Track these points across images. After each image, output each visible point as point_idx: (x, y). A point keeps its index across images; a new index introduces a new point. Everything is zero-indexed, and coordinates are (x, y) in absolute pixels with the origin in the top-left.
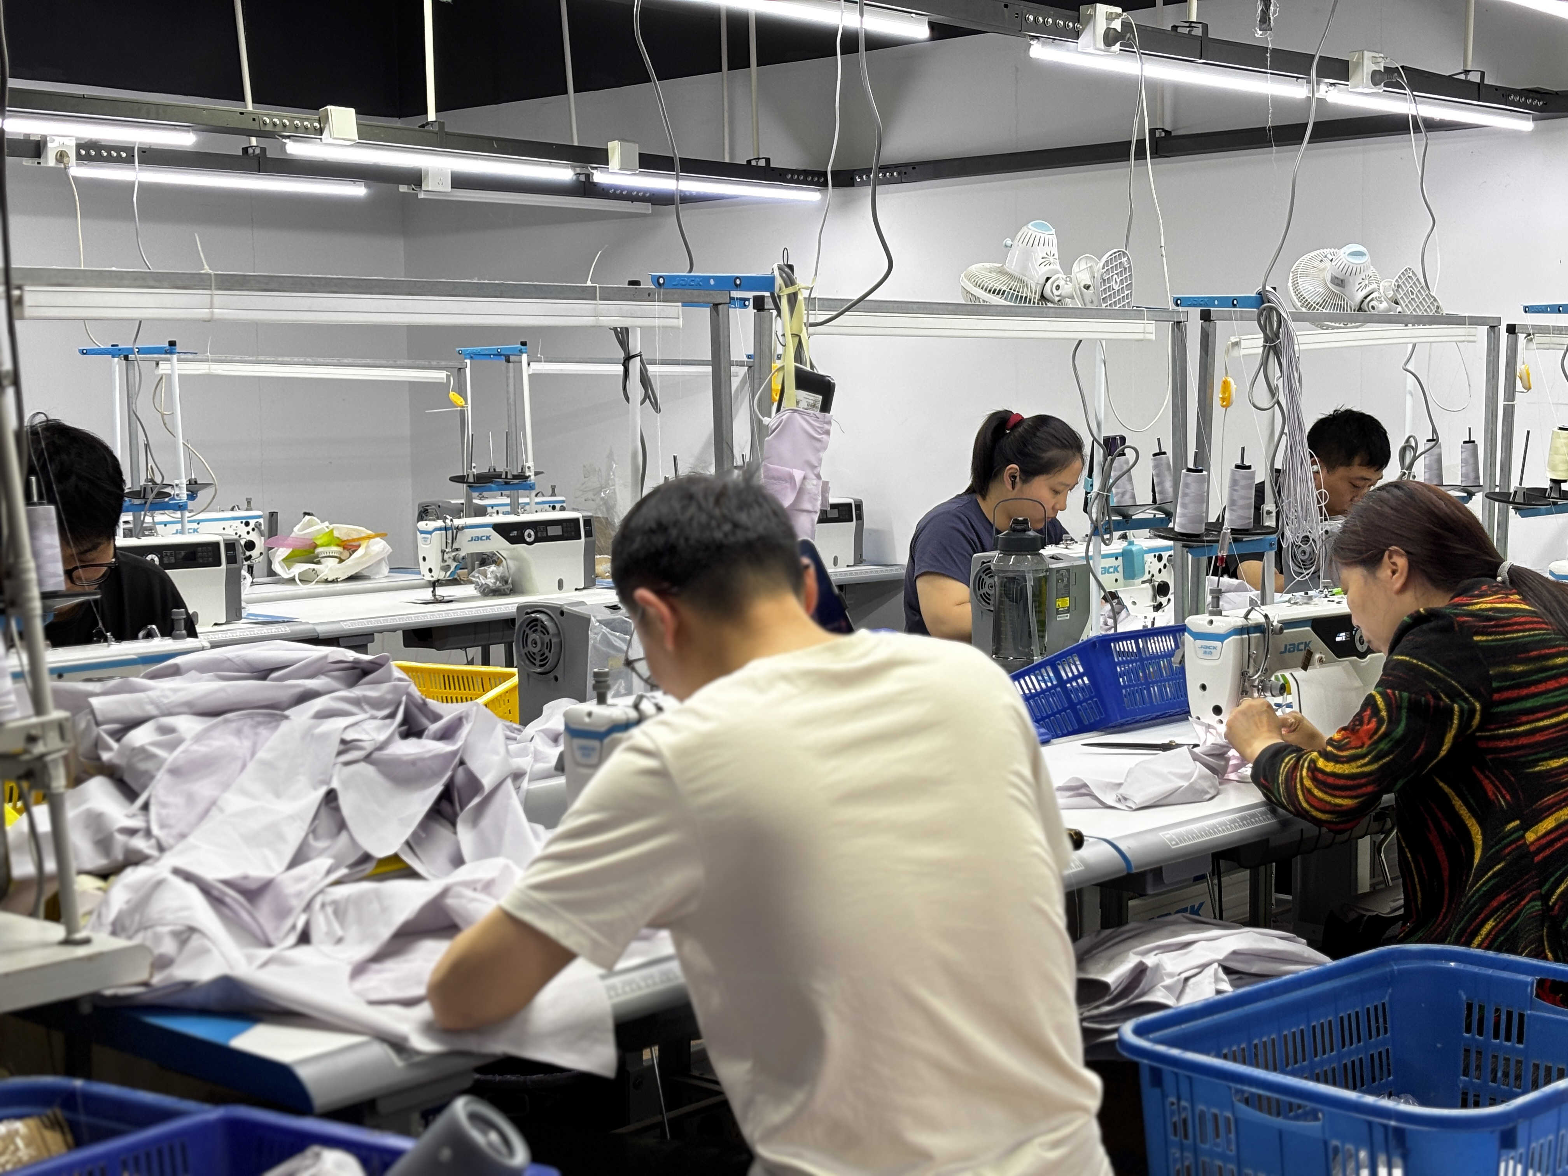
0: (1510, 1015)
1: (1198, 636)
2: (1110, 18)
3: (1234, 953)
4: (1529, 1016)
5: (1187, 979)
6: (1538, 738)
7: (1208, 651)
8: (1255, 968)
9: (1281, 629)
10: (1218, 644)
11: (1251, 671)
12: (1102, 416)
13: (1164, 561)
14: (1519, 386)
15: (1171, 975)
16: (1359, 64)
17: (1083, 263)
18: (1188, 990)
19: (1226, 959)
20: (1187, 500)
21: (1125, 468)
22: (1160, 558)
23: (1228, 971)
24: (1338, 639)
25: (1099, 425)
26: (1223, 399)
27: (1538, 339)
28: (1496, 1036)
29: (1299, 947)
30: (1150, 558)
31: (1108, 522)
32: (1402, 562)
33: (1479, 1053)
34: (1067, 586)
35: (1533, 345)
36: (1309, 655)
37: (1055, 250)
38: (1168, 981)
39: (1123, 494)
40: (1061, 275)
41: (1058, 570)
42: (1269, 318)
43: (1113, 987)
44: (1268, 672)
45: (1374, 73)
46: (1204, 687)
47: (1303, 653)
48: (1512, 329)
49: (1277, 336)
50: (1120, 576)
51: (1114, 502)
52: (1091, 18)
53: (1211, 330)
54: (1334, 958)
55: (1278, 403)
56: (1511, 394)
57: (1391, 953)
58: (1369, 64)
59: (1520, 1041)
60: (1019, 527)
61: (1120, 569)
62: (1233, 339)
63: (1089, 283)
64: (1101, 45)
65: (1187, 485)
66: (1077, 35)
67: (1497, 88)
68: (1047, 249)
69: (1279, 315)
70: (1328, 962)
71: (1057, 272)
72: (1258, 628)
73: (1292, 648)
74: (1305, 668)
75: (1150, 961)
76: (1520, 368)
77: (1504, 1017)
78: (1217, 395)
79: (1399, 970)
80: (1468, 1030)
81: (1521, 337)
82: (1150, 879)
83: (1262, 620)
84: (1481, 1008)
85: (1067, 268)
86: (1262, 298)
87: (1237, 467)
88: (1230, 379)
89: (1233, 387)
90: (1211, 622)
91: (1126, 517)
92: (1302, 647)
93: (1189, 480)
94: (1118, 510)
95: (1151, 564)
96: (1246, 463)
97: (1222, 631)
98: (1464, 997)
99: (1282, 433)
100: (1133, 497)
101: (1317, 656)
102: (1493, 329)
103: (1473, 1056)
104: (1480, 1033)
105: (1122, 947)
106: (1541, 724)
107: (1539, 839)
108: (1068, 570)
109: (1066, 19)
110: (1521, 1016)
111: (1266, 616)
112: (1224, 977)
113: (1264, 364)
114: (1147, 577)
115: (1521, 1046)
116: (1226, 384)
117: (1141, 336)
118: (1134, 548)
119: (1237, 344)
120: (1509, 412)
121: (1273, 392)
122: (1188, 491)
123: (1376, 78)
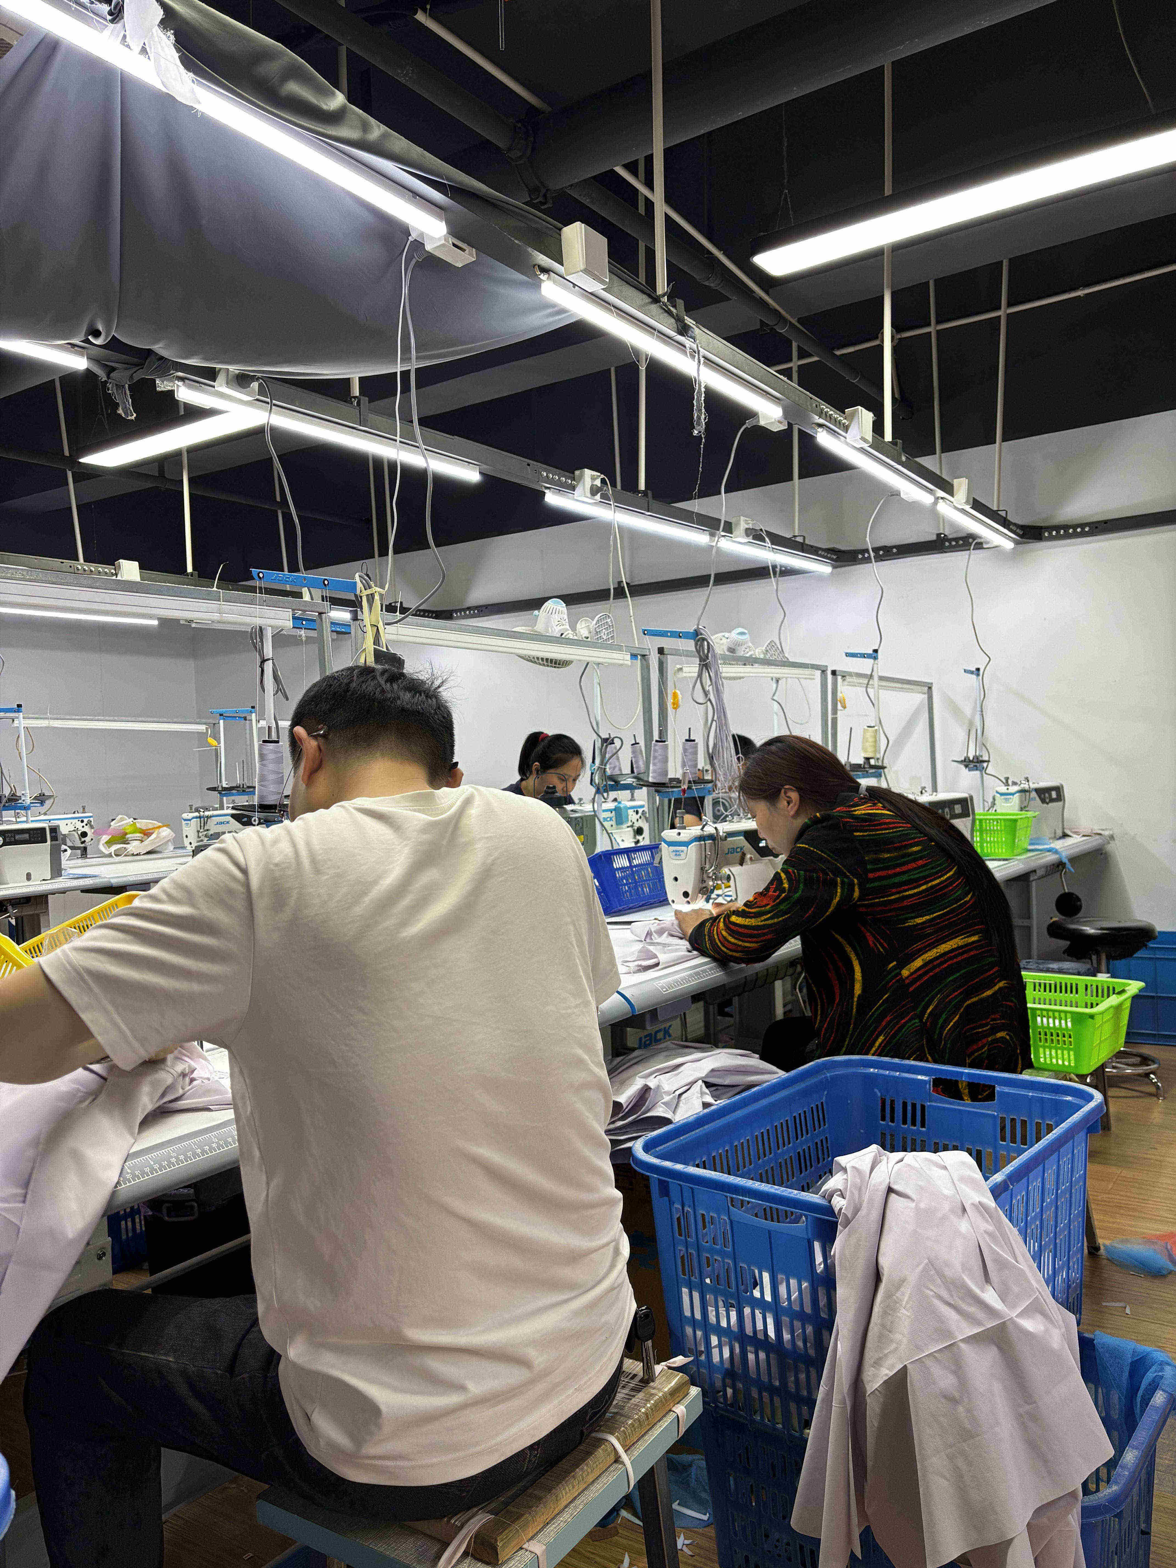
0: (914, 1106)
1: (670, 844)
2: (593, 478)
3: (713, 1070)
4: (929, 1106)
5: (680, 1095)
6: (906, 903)
7: (677, 854)
8: (727, 1081)
9: (726, 837)
10: (684, 848)
11: (707, 866)
12: (599, 718)
13: (640, 814)
14: (839, 707)
15: (668, 1093)
16: (738, 524)
17: (583, 623)
18: (681, 1104)
19: (707, 1076)
20: (656, 761)
21: (615, 751)
22: (637, 812)
23: (708, 1085)
24: (761, 845)
25: (597, 724)
26: (674, 704)
27: (848, 679)
28: (905, 1122)
29: (754, 1061)
30: (631, 812)
31: (606, 785)
32: (794, 795)
33: (892, 1135)
34: (582, 828)
35: (846, 683)
36: (744, 855)
37: (566, 617)
38: (666, 1098)
39: (614, 768)
40: (570, 632)
41: (576, 818)
42: (702, 646)
43: (625, 1106)
44: (719, 867)
45: (747, 530)
46: (676, 879)
47: (739, 854)
48: (834, 673)
49: (707, 657)
50: (613, 823)
51: (609, 772)
52: (582, 476)
53: (664, 660)
54: (787, 1071)
55: (710, 700)
56: (835, 711)
57: (824, 1064)
58: (743, 524)
59: (923, 1126)
60: (550, 791)
61: (614, 819)
62: (678, 666)
63: (587, 635)
64: (589, 495)
65: (655, 751)
66: (573, 488)
67: (812, 547)
68: (562, 616)
69: (708, 643)
70: (781, 1074)
71: (567, 630)
72: (711, 837)
73: (733, 850)
74: (741, 864)
75: (652, 1083)
76: (839, 695)
77: (909, 1108)
78: (670, 701)
79: (832, 1077)
80: (883, 1119)
81: (839, 678)
82: (648, 1017)
83: (713, 831)
84: (892, 1102)
85: (573, 627)
86: (697, 633)
87: (687, 740)
88: (678, 692)
89: (680, 696)
90: (679, 834)
91: (617, 782)
92: (739, 850)
93: (657, 748)
94: (611, 778)
95: (632, 816)
96: (692, 738)
97: (686, 840)
98: (879, 1094)
99: (713, 720)
100: (620, 770)
101: (748, 856)
102: (824, 672)
103: (888, 1137)
104: (892, 1121)
105: (630, 1071)
106: (907, 893)
107: (912, 974)
108: (582, 818)
109: (566, 478)
110: (923, 1107)
111: (716, 828)
112: (707, 1091)
113: (700, 675)
114: (630, 824)
115: (924, 1129)
116: (675, 695)
117: (621, 662)
118: (622, 806)
119: (681, 669)
120: (835, 721)
121: (706, 693)
122: (656, 754)
123: (748, 532)
